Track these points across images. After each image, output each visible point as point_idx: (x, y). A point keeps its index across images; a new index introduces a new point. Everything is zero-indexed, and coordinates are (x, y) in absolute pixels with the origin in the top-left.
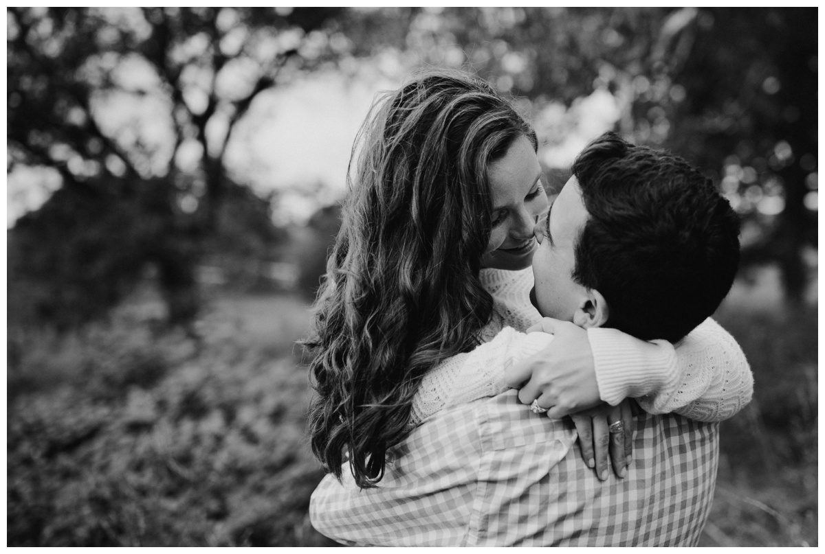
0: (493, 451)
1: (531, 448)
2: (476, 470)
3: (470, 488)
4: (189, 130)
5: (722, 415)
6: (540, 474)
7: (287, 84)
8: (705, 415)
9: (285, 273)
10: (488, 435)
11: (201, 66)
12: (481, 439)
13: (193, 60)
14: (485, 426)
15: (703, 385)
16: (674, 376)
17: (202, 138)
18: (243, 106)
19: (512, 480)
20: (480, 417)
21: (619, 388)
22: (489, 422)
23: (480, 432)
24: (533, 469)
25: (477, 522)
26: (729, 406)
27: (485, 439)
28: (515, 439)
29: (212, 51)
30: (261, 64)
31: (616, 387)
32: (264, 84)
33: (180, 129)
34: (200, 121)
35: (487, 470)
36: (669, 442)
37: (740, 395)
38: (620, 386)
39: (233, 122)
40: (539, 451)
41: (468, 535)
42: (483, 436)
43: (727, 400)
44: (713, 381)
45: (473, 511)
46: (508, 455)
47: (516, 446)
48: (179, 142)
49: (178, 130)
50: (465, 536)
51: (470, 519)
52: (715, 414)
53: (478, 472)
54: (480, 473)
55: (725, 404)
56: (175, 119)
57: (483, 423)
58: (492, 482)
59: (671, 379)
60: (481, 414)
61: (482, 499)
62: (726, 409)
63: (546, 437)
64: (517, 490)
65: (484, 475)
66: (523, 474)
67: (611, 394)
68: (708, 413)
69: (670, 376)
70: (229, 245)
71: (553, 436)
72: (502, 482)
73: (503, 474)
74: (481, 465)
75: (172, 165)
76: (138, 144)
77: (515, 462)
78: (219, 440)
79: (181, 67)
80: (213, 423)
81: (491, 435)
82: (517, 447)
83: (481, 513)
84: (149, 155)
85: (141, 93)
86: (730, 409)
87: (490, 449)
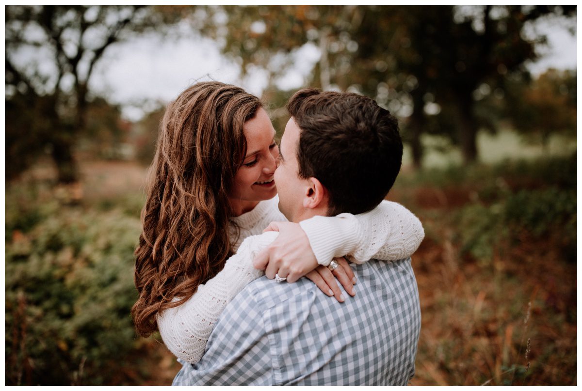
0: (268, 309)
1: (293, 299)
2: (263, 327)
3: (264, 342)
4: (67, 66)
5: (410, 250)
6: (305, 316)
7: (125, 40)
8: (398, 254)
9: (128, 150)
10: (261, 300)
11: (74, 27)
12: (258, 304)
13: (69, 25)
14: (258, 295)
15: (386, 234)
16: (361, 236)
17: (74, 72)
18: (99, 53)
19: (289, 326)
20: (253, 291)
21: (328, 254)
22: (260, 292)
23: (256, 300)
24: (300, 314)
25: (277, 363)
26: (411, 242)
27: (260, 303)
28: (280, 297)
29: (79, 20)
30: (109, 28)
31: (326, 254)
32: (111, 40)
33: (62, 67)
34: (74, 62)
35: (269, 323)
36: (384, 276)
37: (416, 234)
38: (329, 252)
39: (92, 63)
40: (299, 300)
41: (274, 375)
42: (258, 302)
43: (408, 239)
44: (391, 230)
45: (272, 356)
46: (279, 309)
47: (282, 301)
48: (61, 75)
49: (60, 67)
50: (272, 377)
51: (272, 363)
52: (404, 251)
53: (264, 327)
54: (266, 328)
55: (408, 242)
56: (58, 61)
57: (256, 293)
58: (276, 331)
59: (360, 239)
60: (253, 289)
61: (275, 346)
62: (410, 245)
63: (300, 290)
64: (295, 332)
65: (269, 328)
66: (294, 319)
67: (324, 260)
68: (399, 252)
69: (359, 237)
70: (92, 134)
71: (305, 288)
72: (283, 328)
73: (281, 323)
74: (265, 322)
75: (57, 87)
76: (36, 74)
77: (286, 313)
78: (70, 268)
79: (62, 29)
80: (65, 256)
81: (263, 299)
82: (284, 302)
83: (278, 355)
84: (45, 81)
85: (37, 45)
86: (413, 244)
87: (266, 309)
